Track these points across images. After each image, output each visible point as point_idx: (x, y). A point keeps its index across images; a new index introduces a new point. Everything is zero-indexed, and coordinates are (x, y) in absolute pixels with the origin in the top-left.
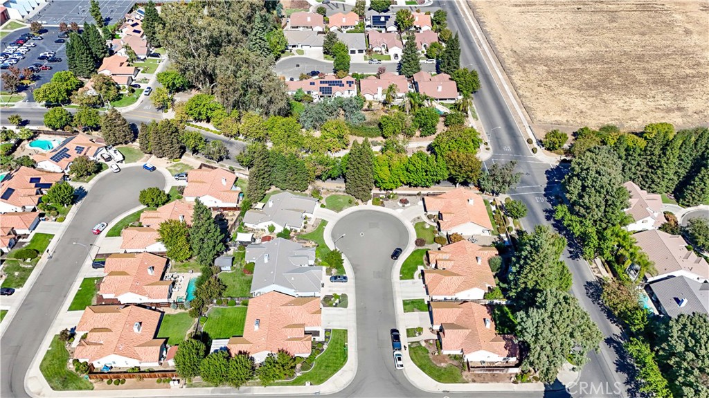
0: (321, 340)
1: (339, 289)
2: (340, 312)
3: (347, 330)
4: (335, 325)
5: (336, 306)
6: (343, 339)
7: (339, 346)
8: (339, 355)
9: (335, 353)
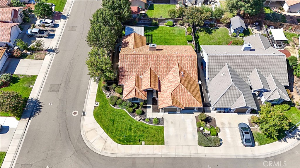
0: (147, 114)
1: (229, 135)
2: (190, 136)
3: (163, 144)
4: (169, 131)
5: (199, 130)
6: (150, 138)
7: (139, 133)
8: (128, 134)
9: (130, 130)
